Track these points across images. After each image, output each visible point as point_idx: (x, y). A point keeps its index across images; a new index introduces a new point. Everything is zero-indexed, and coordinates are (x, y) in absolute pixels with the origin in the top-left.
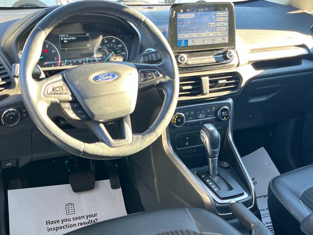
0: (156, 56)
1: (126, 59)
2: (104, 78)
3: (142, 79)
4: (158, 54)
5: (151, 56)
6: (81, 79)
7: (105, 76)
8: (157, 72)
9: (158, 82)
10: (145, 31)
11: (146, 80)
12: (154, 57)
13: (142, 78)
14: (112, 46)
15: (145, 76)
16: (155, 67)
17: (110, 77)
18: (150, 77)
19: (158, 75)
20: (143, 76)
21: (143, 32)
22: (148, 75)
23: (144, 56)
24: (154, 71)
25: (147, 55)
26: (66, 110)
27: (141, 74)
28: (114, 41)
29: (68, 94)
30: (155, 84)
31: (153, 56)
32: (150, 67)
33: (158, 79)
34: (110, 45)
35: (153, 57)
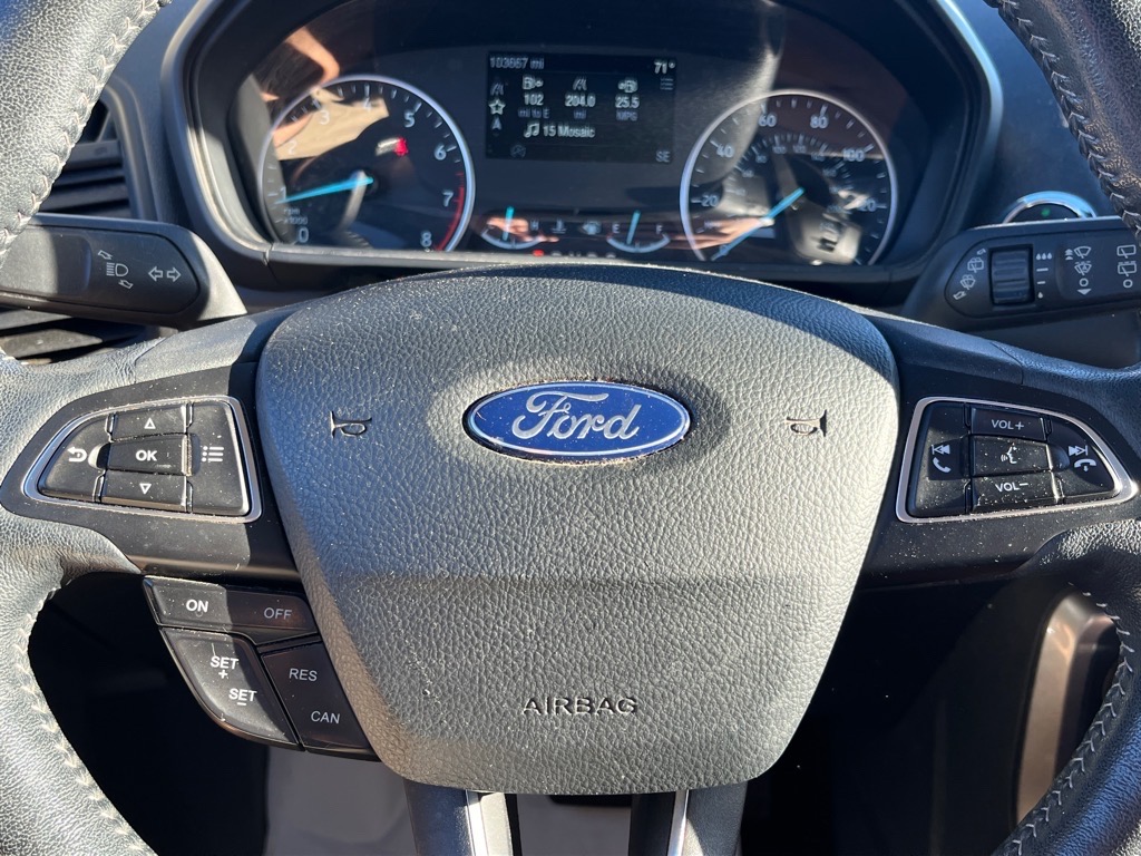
0: (1105, 264)
1: (879, 241)
2: (564, 429)
3: (926, 489)
4: (1121, 251)
5: (1060, 254)
6: (366, 406)
7: (579, 409)
8: (1093, 455)
9: (1076, 545)
10: (1058, 48)
11: (966, 504)
12: (1083, 268)
13: (934, 474)
14: (800, 149)
15: (962, 462)
16: (1085, 398)
17: (616, 428)
18: (1009, 486)
19: (1099, 482)
20: (944, 459)
21: (1035, 53)
22: (994, 460)
23: (991, 252)
24: (1060, 437)
25: (1024, 244)
26: (180, 646)
27: (932, 436)
28: (818, 122)
29: (233, 511)
30: (1047, 560)
31: (1077, 259)
32: (1030, 383)
33: (1086, 518)
34: (789, 145)
35: (1068, 267)
